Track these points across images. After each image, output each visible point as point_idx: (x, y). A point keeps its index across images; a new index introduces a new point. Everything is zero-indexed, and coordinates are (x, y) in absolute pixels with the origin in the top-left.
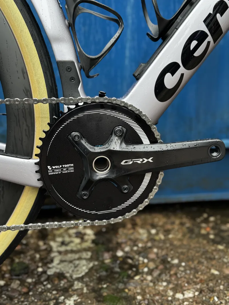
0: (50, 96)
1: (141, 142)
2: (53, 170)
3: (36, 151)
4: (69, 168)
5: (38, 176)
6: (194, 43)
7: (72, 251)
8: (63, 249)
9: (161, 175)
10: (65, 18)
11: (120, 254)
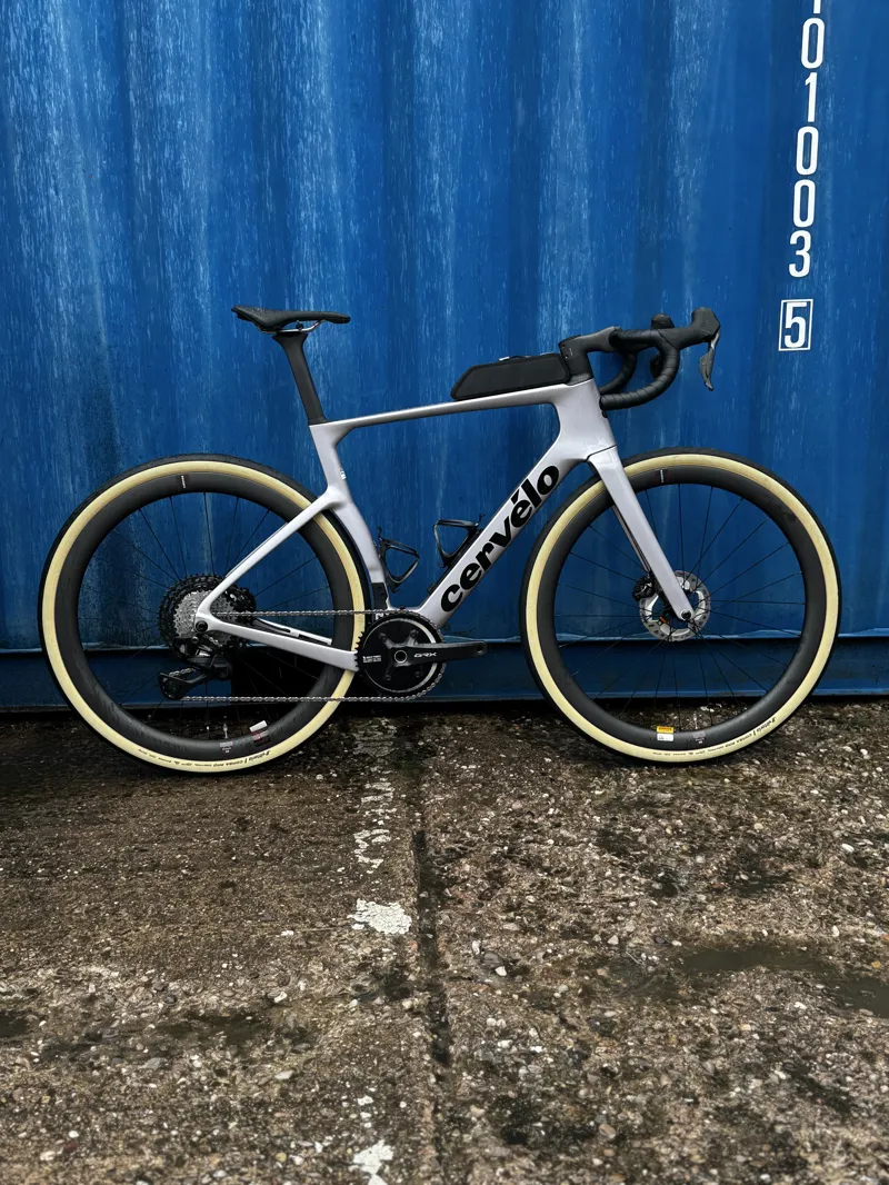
0: (366, 608)
1: (429, 641)
2: (367, 659)
3: (355, 645)
4: (378, 658)
5: (356, 663)
6: (469, 572)
7: (374, 741)
8: (366, 739)
9: (444, 666)
10: (378, 553)
11: (421, 743)
